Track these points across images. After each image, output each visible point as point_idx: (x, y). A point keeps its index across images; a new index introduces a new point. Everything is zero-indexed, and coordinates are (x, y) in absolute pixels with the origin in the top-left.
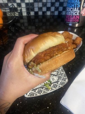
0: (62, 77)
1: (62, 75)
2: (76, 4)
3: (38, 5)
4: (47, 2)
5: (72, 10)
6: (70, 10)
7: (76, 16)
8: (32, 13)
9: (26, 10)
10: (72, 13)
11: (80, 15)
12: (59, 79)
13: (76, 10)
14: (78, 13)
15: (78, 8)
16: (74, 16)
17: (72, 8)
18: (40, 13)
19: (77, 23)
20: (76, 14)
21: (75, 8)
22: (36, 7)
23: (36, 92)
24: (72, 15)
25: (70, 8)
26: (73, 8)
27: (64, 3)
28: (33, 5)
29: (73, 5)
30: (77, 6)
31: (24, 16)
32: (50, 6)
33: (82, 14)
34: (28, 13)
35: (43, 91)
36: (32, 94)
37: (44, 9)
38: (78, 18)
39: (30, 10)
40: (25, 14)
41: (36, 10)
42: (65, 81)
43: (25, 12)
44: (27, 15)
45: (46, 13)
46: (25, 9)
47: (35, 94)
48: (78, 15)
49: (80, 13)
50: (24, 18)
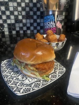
0: (58, 68)
1: (57, 66)
2: (51, 19)
3: (19, 25)
4: (26, 23)
5: (49, 24)
6: (47, 24)
7: (53, 28)
8: (14, 32)
9: (8, 30)
10: (49, 26)
11: (56, 27)
12: (55, 70)
13: (52, 23)
14: (54, 26)
15: (53, 22)
16: (52, 28)
17: (48, 22)
18: (21, 32)
19: (55, 33)
20: (53, 26)
21: (51, 22)
22: (17, 27)
23: (32, 87)
24: (49, 27)
25: (47, 22)
26: (50, 22)
27: (41, 24)
28: (15, 26)
29: (49, 19)
30: (52, 20)
31: (7, 35)
32: (29, 26)
33: (57, 26)
34: (10, 32)
35: (41, 84)
36: (27, 90)
37: (25, 28)
38: (55, 29)
39: (12, 30)
40: (7, 33)
41: (18, 29)
42: (63, 70)
43: (7, 31)
44: (9, 34)
45: (27, 32)
46: (7, 28)
47: (32, 89)
48: (54, 27)
49: (55, 25)
50: (6, 37)
